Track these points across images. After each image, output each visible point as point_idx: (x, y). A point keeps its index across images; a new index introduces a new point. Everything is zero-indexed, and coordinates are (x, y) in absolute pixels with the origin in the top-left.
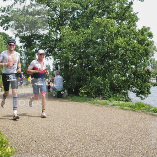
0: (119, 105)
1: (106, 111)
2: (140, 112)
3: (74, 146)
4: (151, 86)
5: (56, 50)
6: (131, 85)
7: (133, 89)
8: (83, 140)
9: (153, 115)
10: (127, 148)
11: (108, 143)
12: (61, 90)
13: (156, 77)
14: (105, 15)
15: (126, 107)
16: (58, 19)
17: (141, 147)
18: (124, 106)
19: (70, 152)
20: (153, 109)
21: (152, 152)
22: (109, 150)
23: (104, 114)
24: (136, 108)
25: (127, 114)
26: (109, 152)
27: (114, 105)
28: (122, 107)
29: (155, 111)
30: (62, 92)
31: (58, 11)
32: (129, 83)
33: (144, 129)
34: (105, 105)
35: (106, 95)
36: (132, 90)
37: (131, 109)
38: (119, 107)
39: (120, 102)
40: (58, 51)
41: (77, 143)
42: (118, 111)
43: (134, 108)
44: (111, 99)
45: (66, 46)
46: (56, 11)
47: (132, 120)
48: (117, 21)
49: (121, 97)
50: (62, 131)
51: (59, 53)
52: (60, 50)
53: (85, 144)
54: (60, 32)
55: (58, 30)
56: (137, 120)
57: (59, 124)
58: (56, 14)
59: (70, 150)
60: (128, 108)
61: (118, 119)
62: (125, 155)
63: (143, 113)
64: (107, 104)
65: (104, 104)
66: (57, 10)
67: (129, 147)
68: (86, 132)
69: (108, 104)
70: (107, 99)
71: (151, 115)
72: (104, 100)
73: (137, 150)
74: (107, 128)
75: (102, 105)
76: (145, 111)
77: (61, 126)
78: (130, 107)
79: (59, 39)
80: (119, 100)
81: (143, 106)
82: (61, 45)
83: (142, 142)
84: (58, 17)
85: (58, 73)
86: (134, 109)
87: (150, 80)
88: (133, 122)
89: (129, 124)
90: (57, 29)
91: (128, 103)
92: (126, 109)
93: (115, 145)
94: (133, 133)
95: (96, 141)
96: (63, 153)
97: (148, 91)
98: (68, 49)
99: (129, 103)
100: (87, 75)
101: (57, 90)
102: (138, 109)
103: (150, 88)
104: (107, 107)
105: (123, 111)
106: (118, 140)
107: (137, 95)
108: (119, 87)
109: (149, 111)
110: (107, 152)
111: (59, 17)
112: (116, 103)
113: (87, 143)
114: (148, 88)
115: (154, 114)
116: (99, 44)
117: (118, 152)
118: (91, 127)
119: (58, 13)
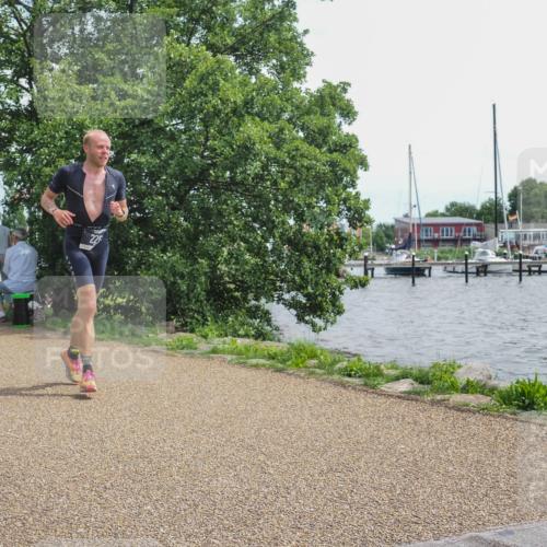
0: (232, 353)
1: (186, 371)
2: (302, 374)
3: (60, 496)
4: (343, 286)
5: (13, 150)
6: (278, 284)
7: (287, 296)
8: (96, 474)
9: (344, 386)
10: (247, 499)
11: (182, 483)
12: (28, 296)
13: (362, 257)
14: (197, 35)
15: (255, 357)
16: (24, 35)
17: (293, 493)
18: (251, 354)
19: (44, 519)
20: (345, 363)
21: (329, 509)
22: (183, 506)
23: (180, 383)
24: (290, 363)
25: (258, 381)
26: (183, 512)
27: (214, 351)
28: (242, 358)
29: (351, 370)
30: (30, 304)
31: (25, 6)
32: (272, 277)
33: (308, 434)
34: (185, 351)
35: (193, 317)
36: (280, 299)
37: (271, 366)
38: (234, 357)
39: (239, 341)
40: (21, 152)
41: (71, 485)
42: (227, 372)
43: (284, 361)
44: (207, 330)
45: (53, 137)
46: (19, 7)
47: (274, 402)
48: (237, 57)
49: (242, 324)
50: (22, 444)
51: (23, 161)
52: (29, 151)
53: (101, 489)
54: (30, 83)
55: (24, 76)
56: (289, 404)
57: (12, 418)
58: (16, 18)
59: (46, 511)
60: (262, 361)
61: (226, 400)
62: (236, 522)
63: (312, 380)
64: (190, 346)
65: (183, 349)
66: (20, 4)
67: (255, 493)
68: (108, 445)
69: (196, 349)
70: (192, 331)
71: (337, 384)
72: (182, 334)
73: (279, 505)
74: (183, 431)
75: (172, 349)
76: (318, 370)
77: (20, 427)
78: (272, 357)
79: (26, 109)
80: (236, 334)
81: (313, 356)
82: (32, 131)
83: (297, 477)
84: (25, 28)
85: (19, 235)
86: (280, 365)
87: (342, 268)
88: (274, 409)
89: (260, 415)
90: (18, 74)
91: (263, 345)
92: (256, 366)
93: (205, 488)
94: (272, 447)
95: (140, 478)
96: (19, 524)
97: (334, 305)
98: (61, 147)
99: (268, 343)
100: (128, 244)
101: (13, 296)
102: (297, 365)
103: (341, 293)
104: (192, 356)
105: (243, 373)
106: (218, 470)
107: (300, 319)
108: (237, 290)
109: (331, 373)
110: (175, 513)
111: (29, 27)
112: (224, 343)
113: (108, 485)
114: (333, 295)
115: (348, 382)
116: (172, 137)
117: (217, 511)
118: (129, 426)
119: (25, 15)
